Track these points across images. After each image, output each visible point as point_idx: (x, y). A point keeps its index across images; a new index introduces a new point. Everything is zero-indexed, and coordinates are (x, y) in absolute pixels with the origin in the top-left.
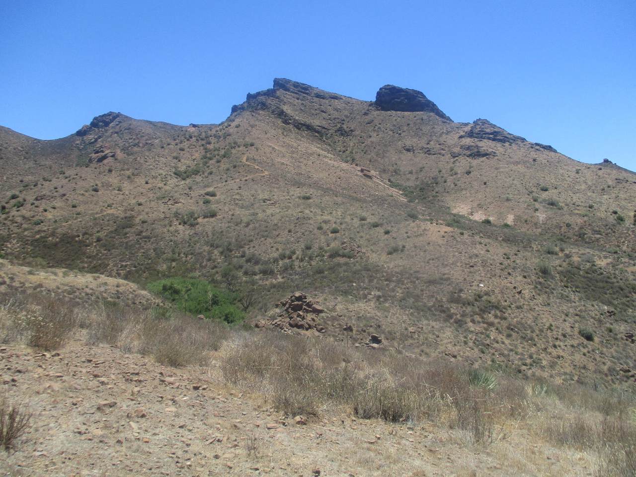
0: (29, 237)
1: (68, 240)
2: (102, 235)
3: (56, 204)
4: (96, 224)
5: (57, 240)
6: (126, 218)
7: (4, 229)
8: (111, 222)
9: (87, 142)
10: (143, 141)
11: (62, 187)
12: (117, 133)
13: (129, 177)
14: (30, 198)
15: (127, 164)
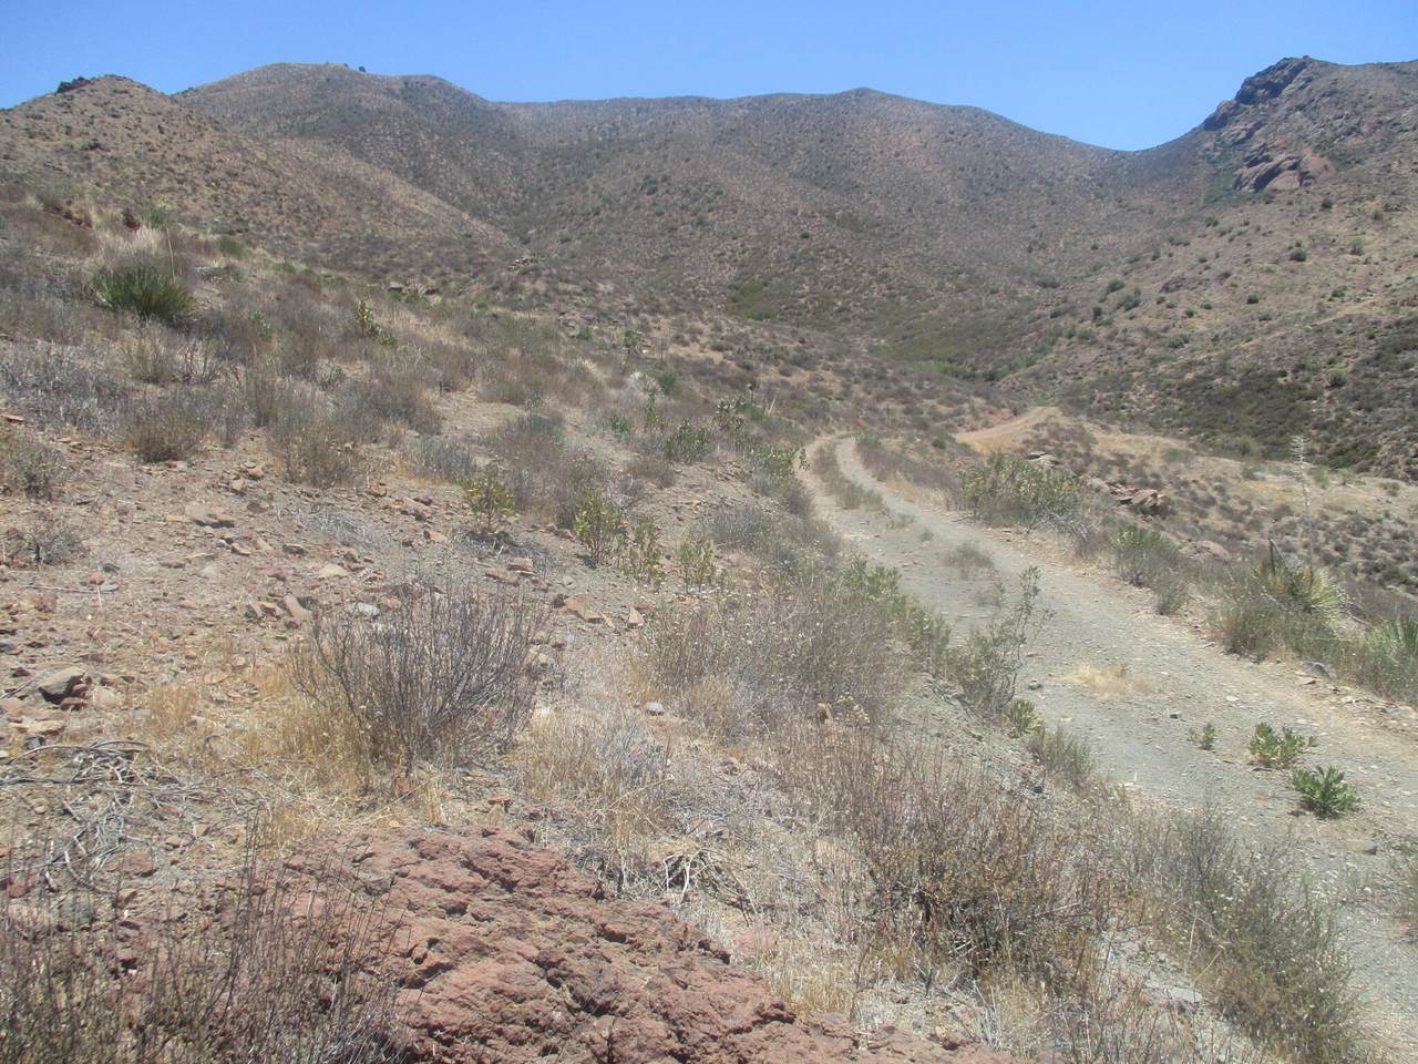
0: (1170, 377)
1: (1259, 384)
2: (1343, 368)
3: (1211, 299)
4: (1322, 344)
5: (1235, 383)
6: (1398, 324)
7: (1111, 360)
8: (1361, 337)
9: (1229, 141)
10: (1371, 117)
11: (1217, 256)
12: (1301, 108)
13: (1376, 217)
14: (1151, 288)
15: (1368, 182)
